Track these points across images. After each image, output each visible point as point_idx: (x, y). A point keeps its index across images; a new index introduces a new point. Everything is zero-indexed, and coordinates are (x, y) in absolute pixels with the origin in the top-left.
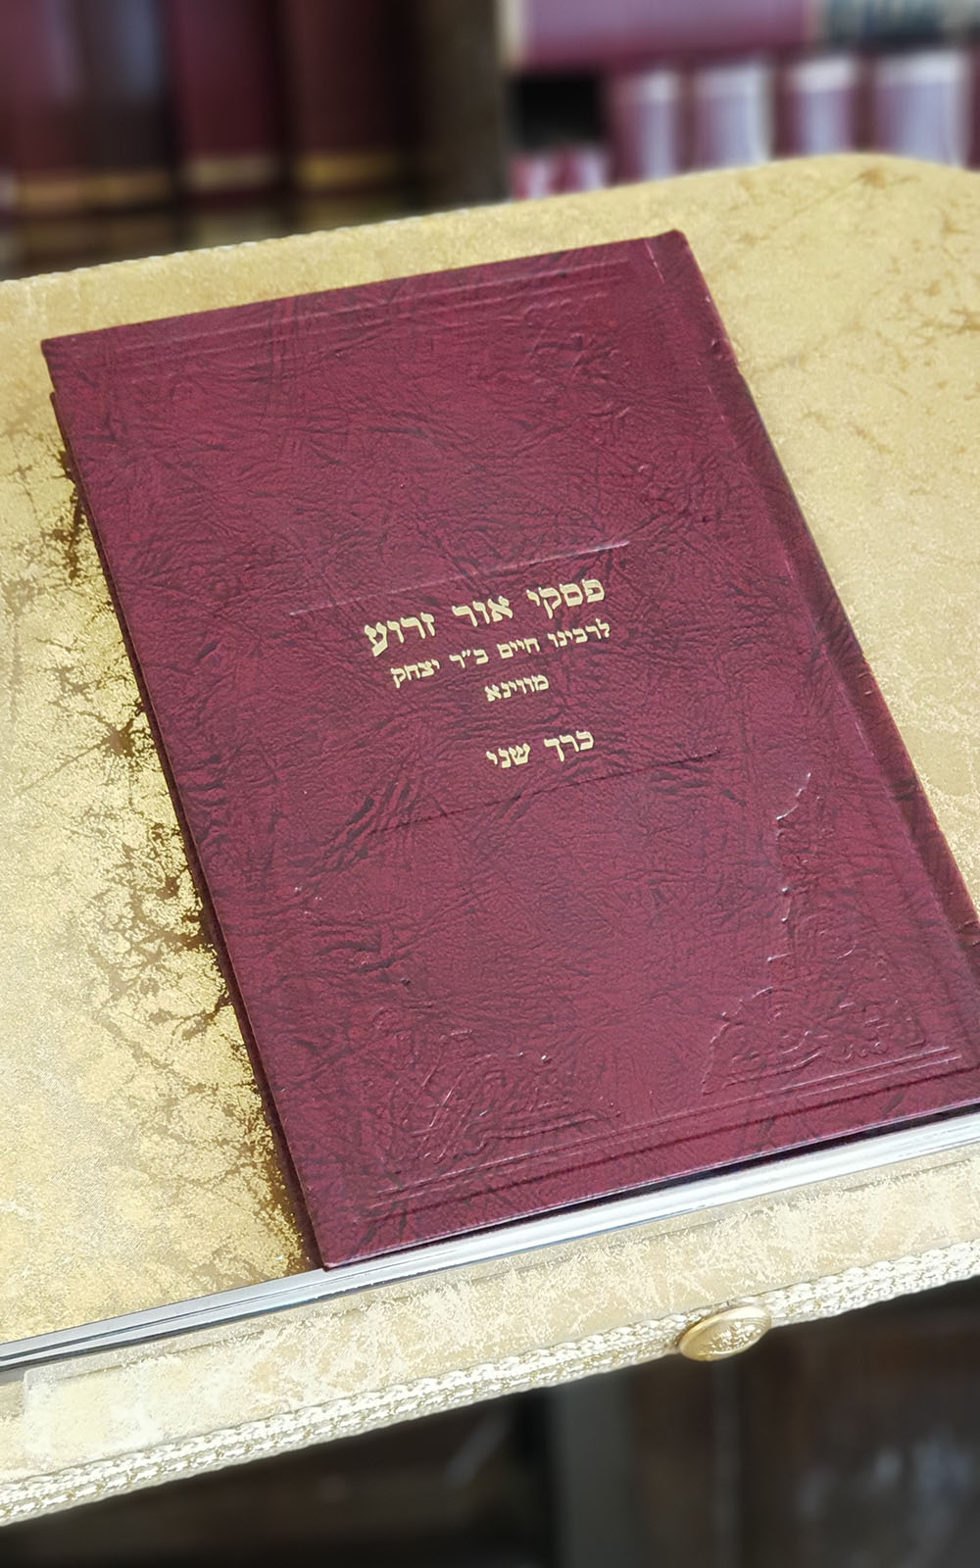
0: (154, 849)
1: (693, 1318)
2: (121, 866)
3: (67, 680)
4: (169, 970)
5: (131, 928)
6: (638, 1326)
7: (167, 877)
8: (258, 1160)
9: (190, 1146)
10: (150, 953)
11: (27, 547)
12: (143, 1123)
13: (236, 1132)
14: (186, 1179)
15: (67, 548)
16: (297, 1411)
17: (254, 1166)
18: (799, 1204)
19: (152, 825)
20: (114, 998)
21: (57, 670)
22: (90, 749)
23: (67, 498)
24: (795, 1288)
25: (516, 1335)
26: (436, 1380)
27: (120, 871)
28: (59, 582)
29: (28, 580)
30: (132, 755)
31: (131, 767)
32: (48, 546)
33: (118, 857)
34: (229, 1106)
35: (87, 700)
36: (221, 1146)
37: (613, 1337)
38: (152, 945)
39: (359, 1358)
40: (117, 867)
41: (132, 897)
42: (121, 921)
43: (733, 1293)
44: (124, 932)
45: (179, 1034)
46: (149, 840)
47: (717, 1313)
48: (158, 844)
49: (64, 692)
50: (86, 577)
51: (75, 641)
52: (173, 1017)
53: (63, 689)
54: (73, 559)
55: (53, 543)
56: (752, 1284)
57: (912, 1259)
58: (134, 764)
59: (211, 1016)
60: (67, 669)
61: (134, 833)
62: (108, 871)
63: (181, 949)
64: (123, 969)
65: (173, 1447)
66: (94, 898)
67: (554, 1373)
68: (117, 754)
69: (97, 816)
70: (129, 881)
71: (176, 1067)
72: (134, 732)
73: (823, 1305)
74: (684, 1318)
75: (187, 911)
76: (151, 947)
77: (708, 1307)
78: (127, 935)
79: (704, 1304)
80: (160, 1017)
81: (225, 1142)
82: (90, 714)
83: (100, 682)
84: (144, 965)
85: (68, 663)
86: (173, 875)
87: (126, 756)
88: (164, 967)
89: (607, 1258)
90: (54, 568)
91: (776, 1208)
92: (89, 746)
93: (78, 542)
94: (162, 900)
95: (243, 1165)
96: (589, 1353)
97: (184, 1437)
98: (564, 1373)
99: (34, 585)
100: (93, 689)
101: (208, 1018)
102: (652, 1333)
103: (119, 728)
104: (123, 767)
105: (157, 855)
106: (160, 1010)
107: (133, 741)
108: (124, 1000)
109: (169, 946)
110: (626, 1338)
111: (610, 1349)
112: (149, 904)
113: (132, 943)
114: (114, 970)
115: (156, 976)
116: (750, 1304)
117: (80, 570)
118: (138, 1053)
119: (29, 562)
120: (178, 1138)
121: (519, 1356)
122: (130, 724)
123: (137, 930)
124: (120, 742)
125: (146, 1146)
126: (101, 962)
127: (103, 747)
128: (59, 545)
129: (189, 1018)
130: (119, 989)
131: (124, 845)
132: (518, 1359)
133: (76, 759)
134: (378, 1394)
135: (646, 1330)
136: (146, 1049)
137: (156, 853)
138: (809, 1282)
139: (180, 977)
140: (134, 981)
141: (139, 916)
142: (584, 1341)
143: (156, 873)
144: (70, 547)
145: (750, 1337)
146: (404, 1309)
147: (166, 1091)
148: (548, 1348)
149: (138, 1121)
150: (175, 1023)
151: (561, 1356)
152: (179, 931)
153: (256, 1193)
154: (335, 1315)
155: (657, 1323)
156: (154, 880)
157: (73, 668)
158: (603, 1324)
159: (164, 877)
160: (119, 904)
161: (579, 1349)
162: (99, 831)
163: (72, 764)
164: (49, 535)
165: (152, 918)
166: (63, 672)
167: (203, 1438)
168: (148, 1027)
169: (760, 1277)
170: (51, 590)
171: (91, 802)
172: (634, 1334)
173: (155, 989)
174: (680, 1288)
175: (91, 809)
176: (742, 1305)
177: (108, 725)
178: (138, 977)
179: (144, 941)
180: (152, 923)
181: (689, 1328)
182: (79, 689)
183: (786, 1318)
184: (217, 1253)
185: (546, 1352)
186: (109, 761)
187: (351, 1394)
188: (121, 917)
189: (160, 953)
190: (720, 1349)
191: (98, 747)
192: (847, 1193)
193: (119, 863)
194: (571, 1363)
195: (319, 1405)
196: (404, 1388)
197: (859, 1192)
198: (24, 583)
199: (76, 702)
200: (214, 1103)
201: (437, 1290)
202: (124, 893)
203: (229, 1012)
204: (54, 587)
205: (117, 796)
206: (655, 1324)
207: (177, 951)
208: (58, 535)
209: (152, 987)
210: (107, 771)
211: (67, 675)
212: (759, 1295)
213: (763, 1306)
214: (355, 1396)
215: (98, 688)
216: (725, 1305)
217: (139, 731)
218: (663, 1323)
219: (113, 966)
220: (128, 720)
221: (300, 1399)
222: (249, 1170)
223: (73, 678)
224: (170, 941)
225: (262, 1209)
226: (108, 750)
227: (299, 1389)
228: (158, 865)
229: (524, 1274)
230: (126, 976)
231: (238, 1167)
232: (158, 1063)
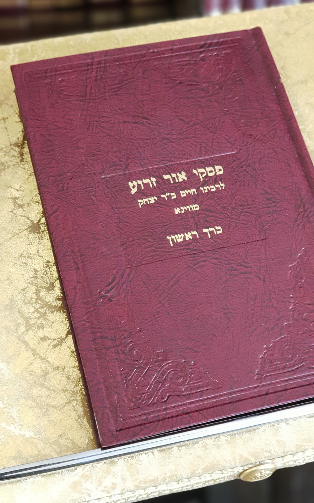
0: (46, 271)
1: (246, 468)
2: (32, 277)
3: (16, 203)
4: (49, 320)
5: (35, 303)
6: (224, 471)
7: (50, 282)
8: (79, 398)
9: (52, 392)
10: (42, 313)
11: (4, 149)
12: (35, 382)
13: (71, 386)
14: (50, 405)
15: (19, 150)
16: (88, 501)
17: (77, 400)
19: (46, 261)
20: (27, 331)
21: (12, 198)
22: (24, 231)
23: (21, 130)
24: (286, 457)
25: (176, 473)
26: (143, 490)
27: (32, 279)
28: (15, 164)
29: (4, 163)
30: (40, 233)
31: (39, 238)
32: (12, 149)
33: (32, 274)
34: (69, 375)
35: (24, 211)
36: (65, 392)
37: (214, 475)
38: (43, 309)
39: (113, 480)
40: (31, 278)
41: (36, 290)
42: (31, 300)
43: (261, 458)
44: (32, 304)
45: (51, 346)
46: (44, 267)
47: (255, 466)
48: (47, 269)
49: (15, 207)
50: (26, 162)
51: (21, 187)
52: (49, 339)
53: (15, 206)
54: (22, 155)
55: (14, 148)
56: (270, 455)
58: (40, 237)
59: (64, 339)
60: (17, 198)
61: (38, 264)
62: (27, 279)
63: (54, 312)
64: (31, 319)
66: (22, 290)
67: (191, 486)
68: (34, 232)
69: (25, 257)
70: (35, 284)
71: (49, 359)
72: (41, 224)
73: (297, 462)
74: (242, 468)
75: (57, 296)
76: (42, 310)
77: (252, 464)
78: (33, 305)
79: (250, 463)
80: (44, 339)
81: (66, 390)
82: (24, 216)
83: (29, 204)
84: (39, 318)
85: (17, 196)
86: (52, 282)
87: (37, 233)
88: (47, 318)
89: (213, 443)
90: (14, 158)
91: (280, 424)
92: (23, 229)
93: (24, 148)
94: (48, 291)
95: (73, 400)
96: (204, 480)
98: (195, 486)
99: (6, 164)
100: (26, 206)
101: (62, 340)
102: (229, 473)
103: (35, 222)
104: (36, 238)
105: (47, 273)
106: (45, 336)
107: (40, 228)
108: (30, 332)
109: (49, 310)
110: (219, 475)
111: (212, 479)
112: (43, 293)
113: (35, 308)
114: (27, 319)
115: (44, 322)
116: (268, 463)
117: (24, 159)
118: (35, 353)
119: (5, 155)
120: (48, 388)
121: (176, 482)
122: (39, 221)
123: (37, 303)
124: (35, 228)
125: (35, 391)
126: (23, 316)
127: (29, 230)
128: (17, 149)
129: (55, 340)
130: (29, 327)
131: (34, 269)
132: (176, 483)
133: (18, 234)
134: (120, 495)
135: (227, 472)
136: (38, 352)
137: (46, 272)
138: (292, 454)
139: (53, 323)
140: (35, 324)
142: (202, 476)
143: (46, 280)
144: (21, 150)
145: (268, 475)
146: (132, 461)
147: (44, 369)
148: (188, 479)
149: (33, 381)
150: (50, 341)
151: (193, 481)
152: (54, 304)
153: (77, 412)
155: (231, 470)
156: (45, 284)
157: (19, 198)
158: (210, 470)
159: (49, 282)
160: (31, 293)
161: (200, 479)
162: (25, 263)
163: (16, 236)
164: (13, 145)
165: (43, 299)
166: (15, 199)
168: (39, 343)
169: (273, 452)
170: (13, 167)
171: (23, 252)
172: (222, 473)
173: (43, 328)
174: (241, 456)
175: (22, 254)
176: (264, 464)
177: (31, 221)
178: (37, 322)
179: (40, 308)
180: (43, 301)
181: (244, 471)
182: (21, 206)
183: (283, 466)
184: (60, 436)
186: (31, 236)
187: (110, 495)
188: (32, 298)
189: (46, 313)
190: (256, 479)
191: (26, 229)
192: (308, 418)
193: (32, 276)
194: (197, 483)
195: (97, 499)
196: (131, 493)
198: (2, 164)
199: (20, 211)
200: (63, 375)
202: (34, 288)
203: (70, 337)
204: (13, 165)
205: (33, 250)
207: (52, 312)
208: (16, 145)
209: (41, 327)
210: (30, 239)
211: (17, 200)
212: (272, 459)
213: (273, 463)
214: (111, 496)
215: (28, 206)
216: (259, 463)
217: (42, 224)
218: (234, 470)
219: (27, 318)
220: (39, 219)
221: (90, 497)
222: (75, 402)
223: (19, 202)
224: (50, 308)
225: (79, 418)
226: (30, 231)
227: (89, 492)
228: (47, 277)
229: (180, 448)
230: (32, 322)
231: (70, 401)
232: (42, 357)
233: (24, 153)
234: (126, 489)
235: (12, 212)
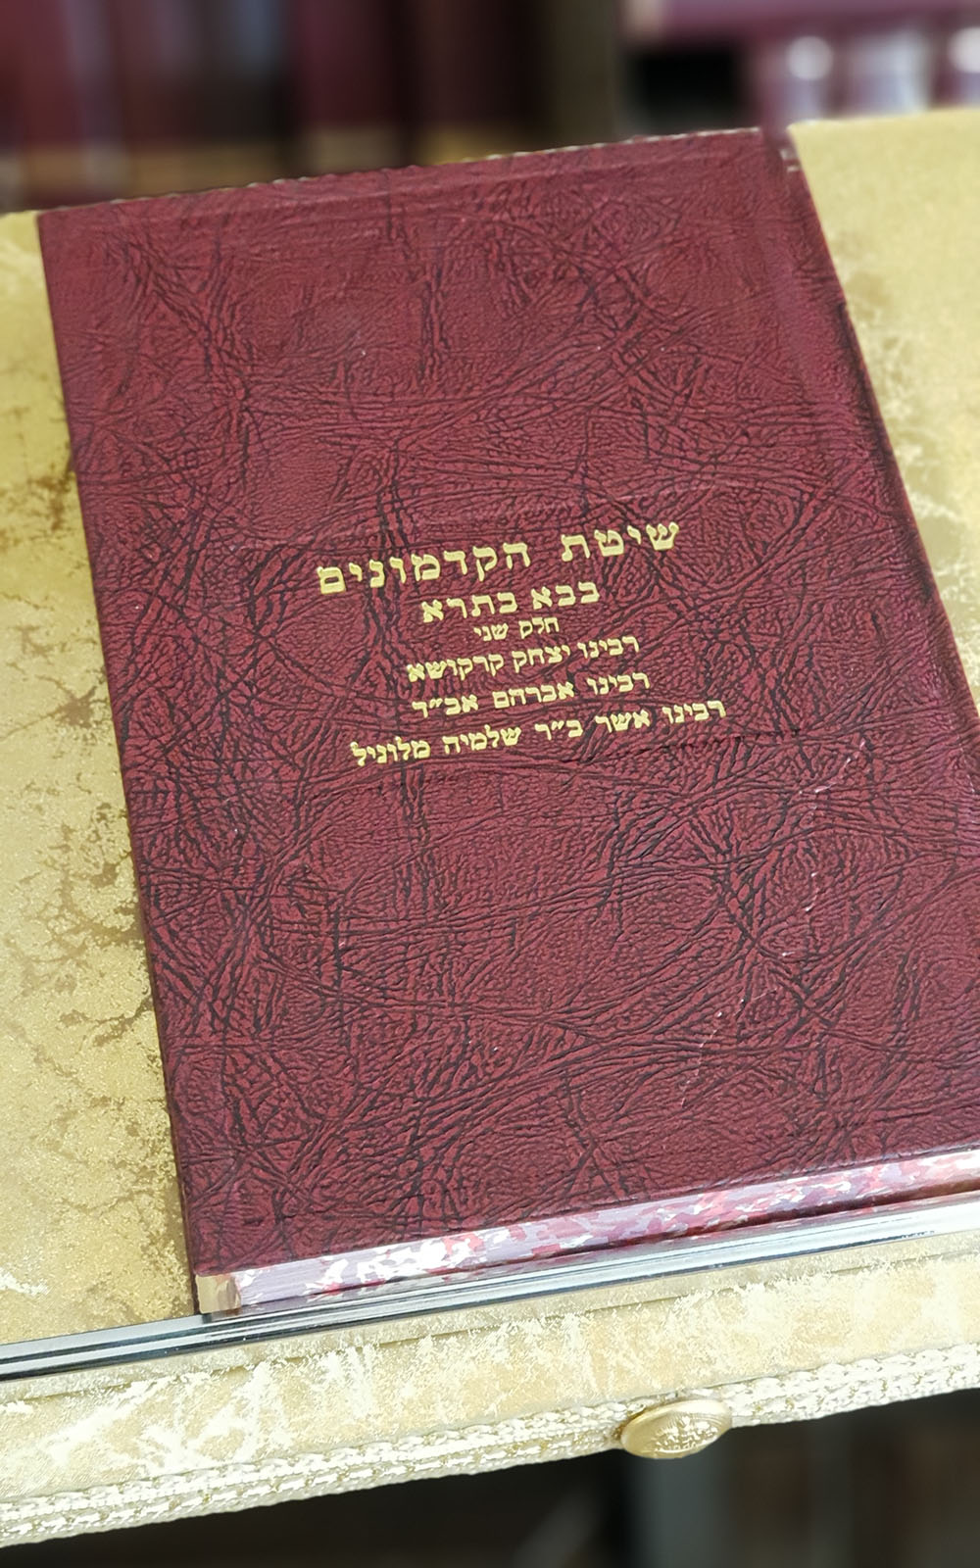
0: (96, 831)
1: (634, 1408)
2: (55, 848)
3: (29, 640)
4: (91, 967)
5: (57, 918)
6: (567, 1414)
7: (106, 864)
8: (155, 1187)
9: (82, 1167)
10: (74, 947)
11: (10, 494)
13: (136, 1155)
14: (71, 1204)
15: (52, 497)
16: (156, 1479)
17: (151, 1193)
18: (776, 1284)
19: (99, 804)
20: (24, 994)
21: (19, 629)
22: (42, 718)
24: (759, 1383)
25: (423, 1411)
26: (321, 1456)
27: (53, 853)
28: (38, 534)
30: (87, 725)
31: (85, 739)
32: (33, 494)
33: (57, 837)
34: (134, 1123)
35: (49, 663)
36: (117, 1169)
37: (537, 1423)
38: (76, 937)
39: (239, 1424)
40: (51, 848)
41: (62, 882)
42: (45, 909)
43: (684, 1382)
44: (47, 920)
45: (91, 1039)
46: (92, 821)
47: (662, 1405)
48: (101, 826)
49: (25, 653)
50: (68, 529)
51: (47, 598)
52: (86, 1020)
53: (24, 649)
54: (57, 509)
55: (39, 491)
56: (709, 1373)
57: (906, 1359)
58: (89, 736)
59: (130, 1021)
60: (32, 629)
61: (78, 812)
62: (40, 853)
63: (109, 944)
64: (39, 962)
65: (10, 1506)
66: (21, 882)
67: (470, 1459)
68: (72, 724)
69: (38, 791)
70: (63, 866)
71: (82, 1077)
72: (94, 702)
73: (797, 1405)
74: (623, 1407)
75: (123, 902)
76: (77, 940)
77: (651, 1397)
78: (51, 925)
79: (648, 1393)
80: (70, 1019)
81: (123, 1164)
82: (50, 679)
83: (64, 645)
85: (34, 621)
86: (112, 862)
87: (81, 726)
88: (86, 963)
89: (541, 1331)
90: (36, 518)
91: (749, 1286)
92: (43, 713)
93: (66, 491)
94: (96, 888)
95: (139, 1192)
96: (509, 1439)
97: (23, 1497)
98: (483, 1461)
99: (10, 535)
100: (56, 651)
101: (125, 1024)
102: (585, 1422)
103: (79, 696)
104: (76, 739)
105: (99, 838)
106: (75, 1011)
107: (91, 712)
108: (34, 998)
109: (95, 940)
110: (553, 1426)
111: (535, 1437)
112: (82, 893)
113: (54, 934)
114: (29, 963)
115: (76, 972)
116: (703, 1397)
117: (62, 521)
118: (40, 1056)
119: (10, 510)
120: (70, 1156)
121: (423, 1436)
122: (91, 693)
123: (62, 920)
124: (75, 712)
126: (16, 954)
127: (58, 716)
128: (46, 493)
129: (103, 1022)
130: (31, 982)
131: (63, 826)
132: (421, 1440)
133: (25, 727)
134: (253, 1467)
135: (576, 1417)
136: (51, 1053)
137: (97, 835)
138: (776, 1377)
139: (102, 975)
140: (50, 976)
141: (68, 905)
142: (501, 1425)
143: (94, 858)
144: (56, 496)
145: (703, 1435)
146: (298, 1374)
147: (65, 1102)
148: (458, 1430)
150: (89, 1025)
151: (473, 1441)
152: (109, 924)
153: (148, 1225)
154: (215, 1372)
155: (590, 1411)
156: (91, 866)
157: (38, 628)
158: (524, 1408)
159: (102, 862)
160: (46, 891)
161: (496, 1433)
162: (38, 807)
163: (19, 733)
164: (37, 482)
165: (82, 907)
166: (27, 631)
167: (45, 1499)
168: (57, 1028)
169: (719, 1366)
170: (29, 543)
171: (34, 776)
172: (563, 1421)
173: (72, 987)
174: (623, 1372)
175: (33, 782)
176: (692, 1398)
177: (68, 692)
178: (54, 973)
179: (69, 932)
180: (80, 913)
181: (631, 1419)
182: (41, 651)
183: (753, 1417)
184: (93, 1290)
185: (455, 1434)
186: (63, 732)
187: (220, 1464)
188: (47, 904)
189: (83, 947)
190: (666, 1448)
191: (52, 715)
192: (835, 1276)
193: (55, 844)
194: (489, 1449)
195: (182, 1474)
196: (285, 1462)
197: (851, 1276)
199: (33, 665)
200: (117, 1119)
201: (338, 1353)
202: (57, 877)
203: (149, 1019)
204: (32, 539)
205: (63, 771)
206: (587, 1412)
207: (104, 946)
208: (45, 483)
209: (68, 984)
210: (58, 742)
211: (31, 635)
212: (715, 1387)
213: (720, 1400)
214: (225, 1467)
215: (62, 650)
216: (673, 1396)
217: (99, 700)
218: (598, 1411)
219: (29, 958)
220: (90, 687)
221: (161, 1465)
222: (144, 1199)
223: (37, 638)
224: (98, 934)
225: (152, 1243)
226: (62, 719)
227: (161, 1453)
228: (97, 850)
229: (442, 1341)
230: (41, 969)
231: (132, 1194)
232: (60, 1069)
233: (65, 504)
234: (269, 1450)
235: (13, 665)
